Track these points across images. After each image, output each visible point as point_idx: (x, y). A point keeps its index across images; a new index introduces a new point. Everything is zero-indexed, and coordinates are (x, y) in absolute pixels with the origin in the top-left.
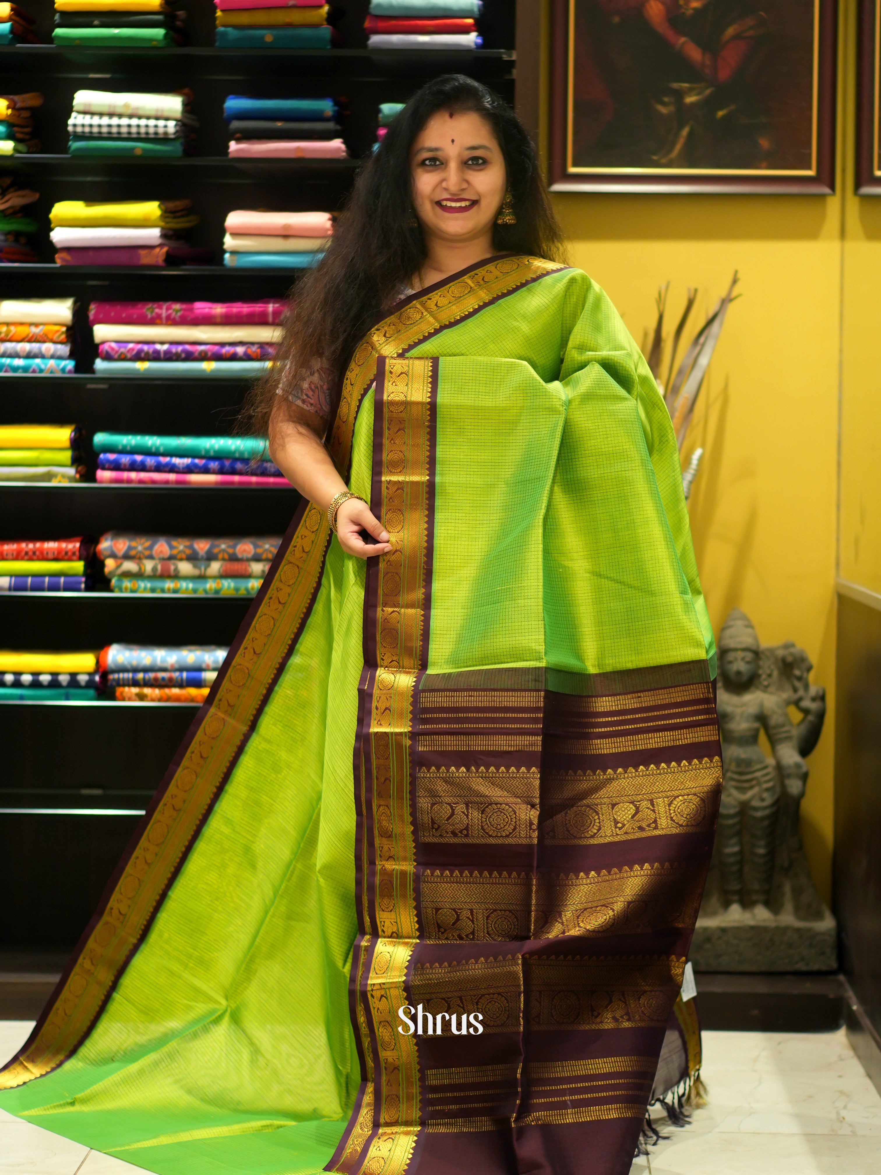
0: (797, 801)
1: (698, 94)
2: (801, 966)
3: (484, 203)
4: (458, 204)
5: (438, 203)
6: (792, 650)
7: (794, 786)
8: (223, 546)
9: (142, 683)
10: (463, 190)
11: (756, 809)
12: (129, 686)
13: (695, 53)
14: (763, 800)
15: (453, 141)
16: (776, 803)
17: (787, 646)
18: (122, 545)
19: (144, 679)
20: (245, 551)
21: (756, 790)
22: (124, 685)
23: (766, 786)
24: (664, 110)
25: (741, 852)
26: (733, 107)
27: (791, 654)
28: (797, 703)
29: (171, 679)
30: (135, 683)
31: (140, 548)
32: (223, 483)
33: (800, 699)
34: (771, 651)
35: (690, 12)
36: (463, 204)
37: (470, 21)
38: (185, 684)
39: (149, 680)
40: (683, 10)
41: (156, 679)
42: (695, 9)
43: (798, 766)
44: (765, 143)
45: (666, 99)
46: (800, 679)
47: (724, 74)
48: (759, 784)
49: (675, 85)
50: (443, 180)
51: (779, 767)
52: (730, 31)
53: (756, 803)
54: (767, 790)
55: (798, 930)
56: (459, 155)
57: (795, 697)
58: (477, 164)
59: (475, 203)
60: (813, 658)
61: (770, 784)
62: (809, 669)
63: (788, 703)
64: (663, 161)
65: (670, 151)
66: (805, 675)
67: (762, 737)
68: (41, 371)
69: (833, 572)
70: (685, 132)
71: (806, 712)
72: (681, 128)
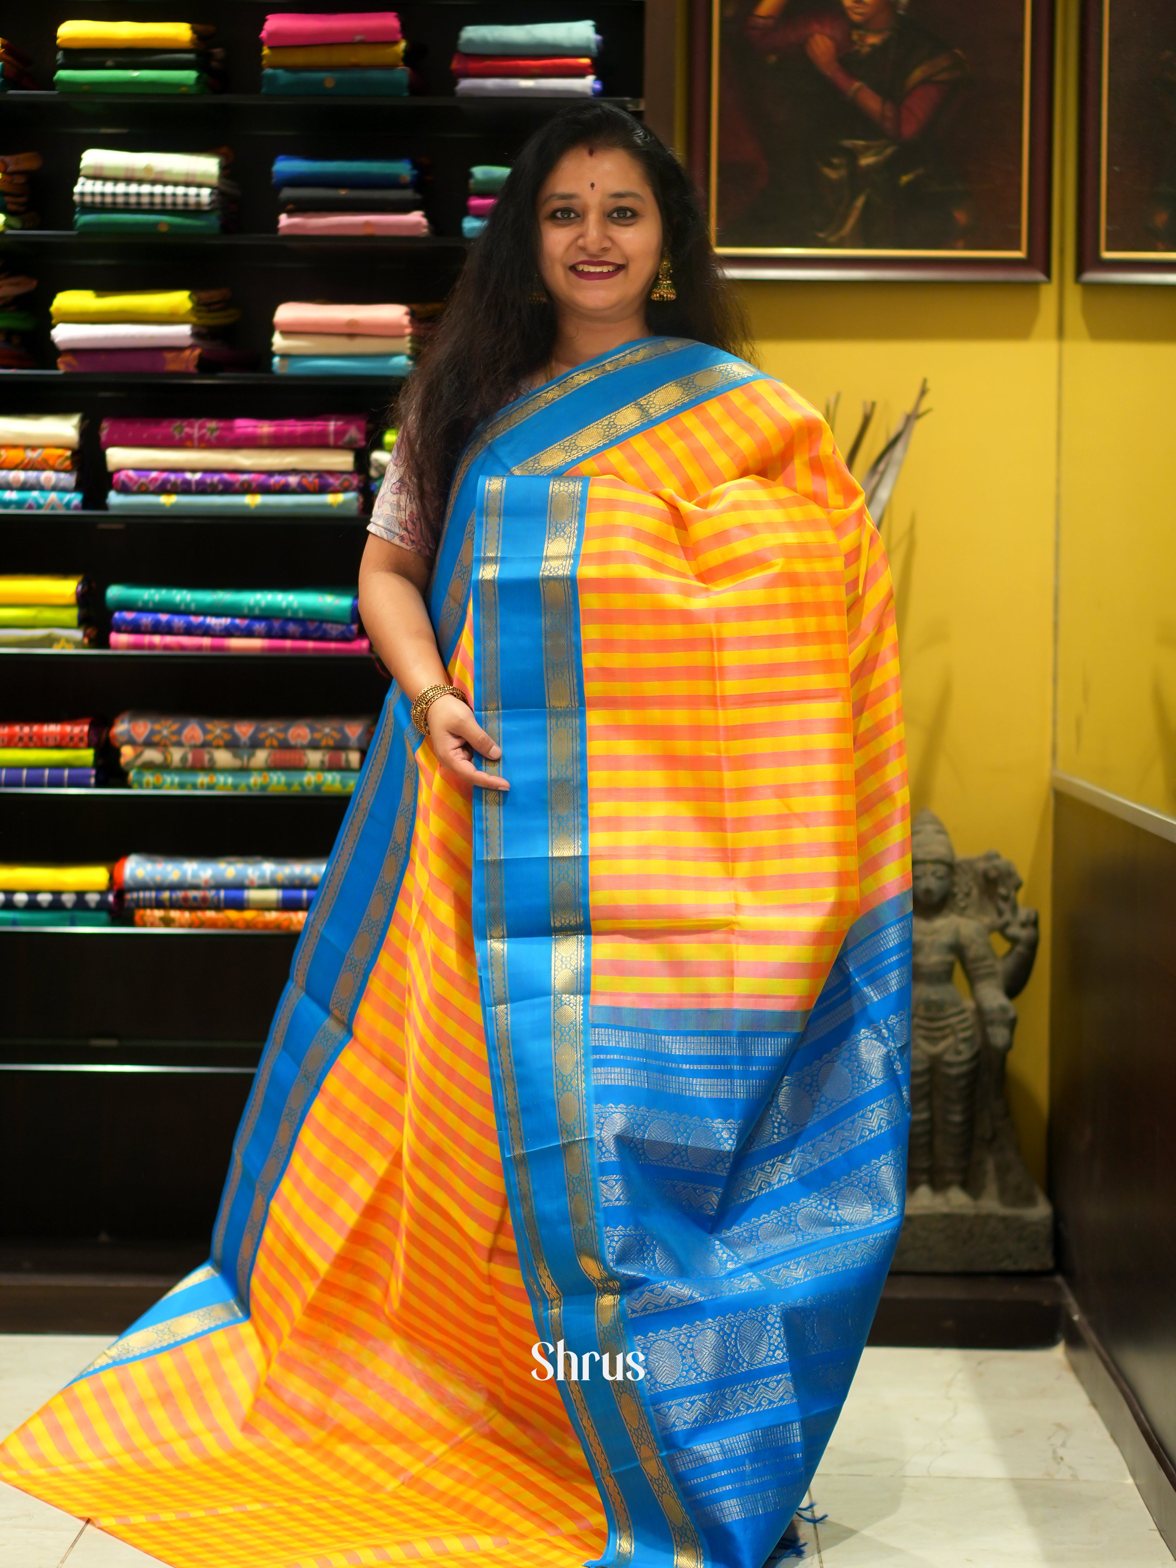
0: (1002, 1055)
1: (876, 154)
2: (1007, 1265)
3: (633, 269)
4: (598, 269)
5: (573, 268)
6: (996, 862)
7: (999, 1036)
8: (271, 730)
9: (168, 904)
10: (605, 250)
11: (950, 1065)
12: (151, 907)
13: (872, 102)
14: (958, 1053)
15: (592, 185)
16: (976, 1057)
17: (991, 857)
18: (142, 728)
19: (171, 899)
20: (299, 736)
21: (950, 1041)
22: (145, 907)
23: (962, 1035)
24: (832, 174)
25: (931, 1120)
26: (920, 171)
27: (996, 868)
28: (1002, 930)
29: (204, 899)
30: (159, 904)
31: (165, 732)
32: (271, 649)
33: (1007, 925)
34: (970, 863)
35: (866, 50)
36: (605, 269)
37: (586, 61)
38: (222, 905)
39: (177, 900)
40: (857, 48)
41: (186, 899)
42: (873, 46)
43: (1003, 1010)
44: (961, 217)
45: (836, 161)
46: (1006, 899)
47: (909, 129)
48: (954, 1033)
49: (848, 143)
50: (581, 236)
51: (980, 1012)
52: (917, 74)
53: (950, 1057)
54: (965, 1040)
55: (1004, 1219)
56: (601, 204)
57: (1000, 922)
58: (625, 217)
59: (620, 268)
60: (1023, 872)
61: (968, 1034)
62: (1018, 886)
63: (991, 929)
64: (833, 239)
65: (841, 226)
66: (1012, 894)
67: (958, 973)
68: (40, 507)
69: (1048, 764)
70: (860, 202)
71: (1014, 941)
72: (854, 197)
